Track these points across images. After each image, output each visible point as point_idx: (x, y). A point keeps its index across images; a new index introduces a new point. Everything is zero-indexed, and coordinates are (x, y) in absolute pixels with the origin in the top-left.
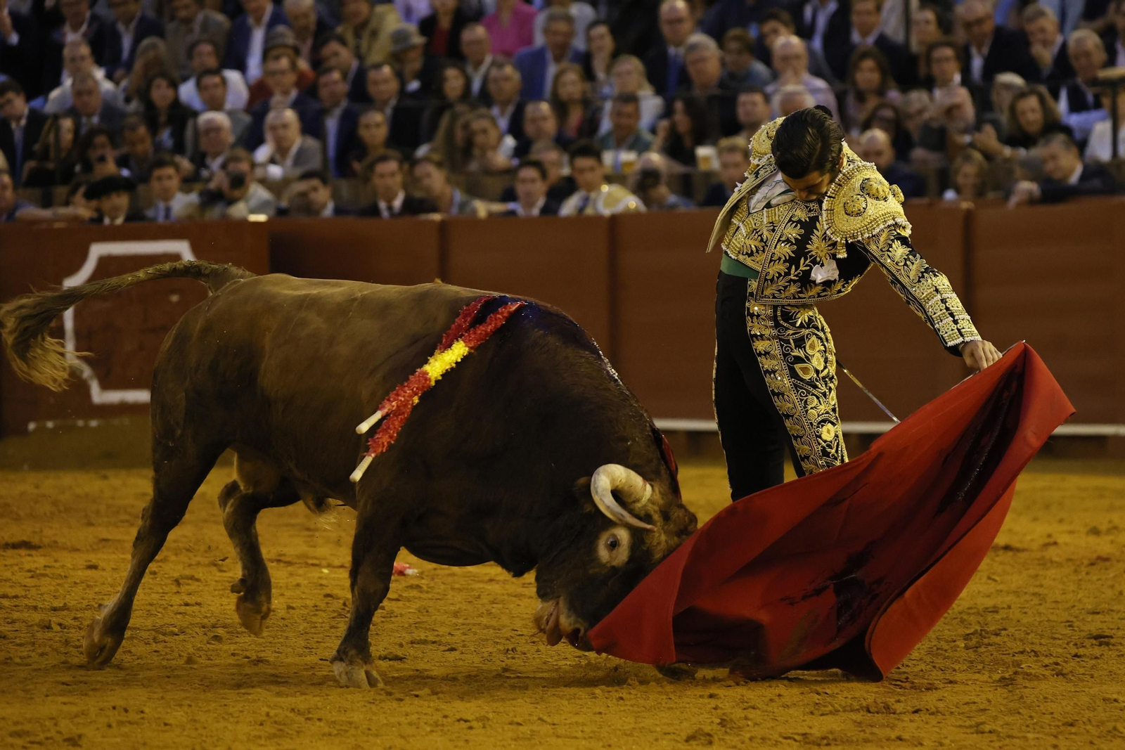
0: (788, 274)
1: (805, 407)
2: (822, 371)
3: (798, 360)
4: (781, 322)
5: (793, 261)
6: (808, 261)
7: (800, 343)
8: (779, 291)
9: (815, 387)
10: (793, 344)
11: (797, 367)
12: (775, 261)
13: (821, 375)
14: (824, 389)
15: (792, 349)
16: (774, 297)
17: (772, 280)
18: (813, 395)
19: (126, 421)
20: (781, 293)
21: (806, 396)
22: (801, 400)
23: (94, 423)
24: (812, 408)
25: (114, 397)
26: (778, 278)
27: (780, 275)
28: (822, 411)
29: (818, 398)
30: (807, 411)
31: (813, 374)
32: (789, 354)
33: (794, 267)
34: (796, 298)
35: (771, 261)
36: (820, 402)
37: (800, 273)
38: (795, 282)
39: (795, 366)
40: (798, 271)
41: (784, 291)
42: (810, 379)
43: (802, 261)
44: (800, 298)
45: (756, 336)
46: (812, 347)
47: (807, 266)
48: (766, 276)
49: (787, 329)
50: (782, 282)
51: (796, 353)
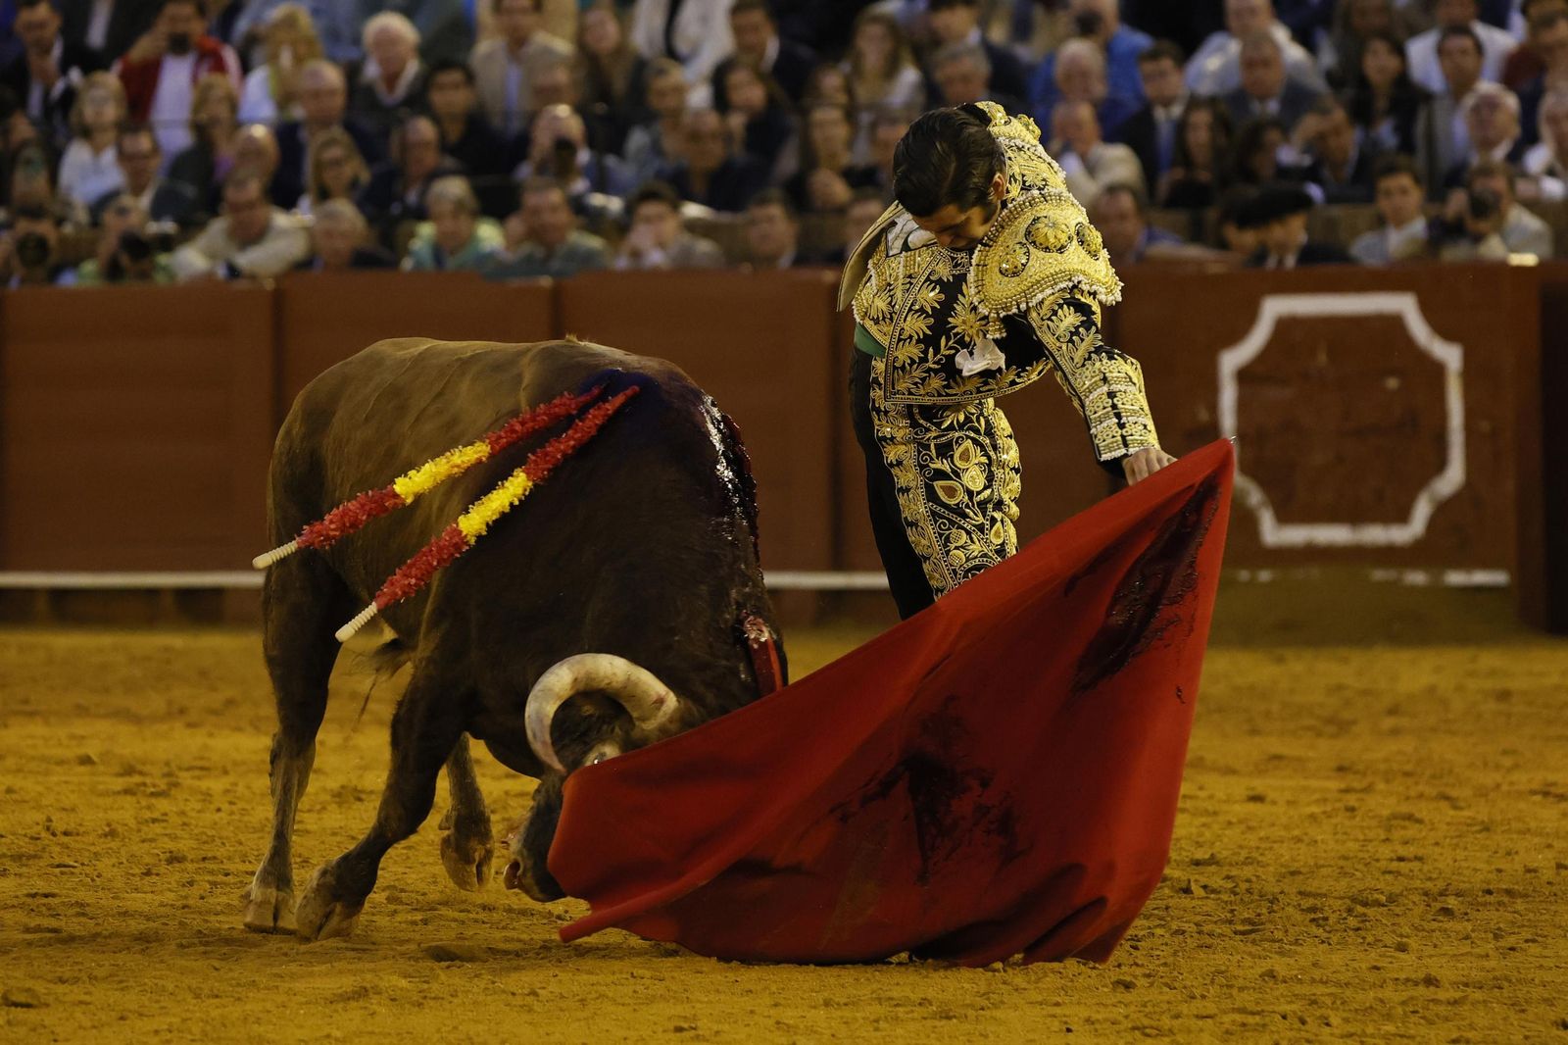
0: (924, 360)
1: (945, 546)
2: (979, 493)
3: (940, 475)
4: (921, 421)
5: (929, 341)
6: (952, 341)
7: (945, 450)
8: (916, 384)
9: (965, 516)
10: (934, 451)
11: (938, 484)
12: (905, 340)
13: (977, 499)
14: (980, 519)
15: (932, 459)
16: (910, 393)
17: (903, 368)
18: (960, 527)
19: (1315, 572)
20: (918, 387)
21: (949, 529)
22: (941, 535)
23: (1265, 576)
24: (957, 548)
25: (1297, 535)
26: (911, 365)
27: (913, 362)
28: (975, 554)
29: (968, 533)
30: (948, 552)
31: (961, 497)
32: (928, 466)
33: (931, 350)
34: (943, 396)
35: (899, 340)
36: (971, 539)
37: (942, 359)
38: (936, 371)
39: (935, 483)
40: (939, 356)
41: (922, 385)
42: (958, 504)
43: (943, 341)
44: (948, 395)
45: (884, 438)
46: (965, 457)
47: (951, 348)
48: (894, 362)
49: (928, 430)
50: (917, 373)
51: (937, 465)
